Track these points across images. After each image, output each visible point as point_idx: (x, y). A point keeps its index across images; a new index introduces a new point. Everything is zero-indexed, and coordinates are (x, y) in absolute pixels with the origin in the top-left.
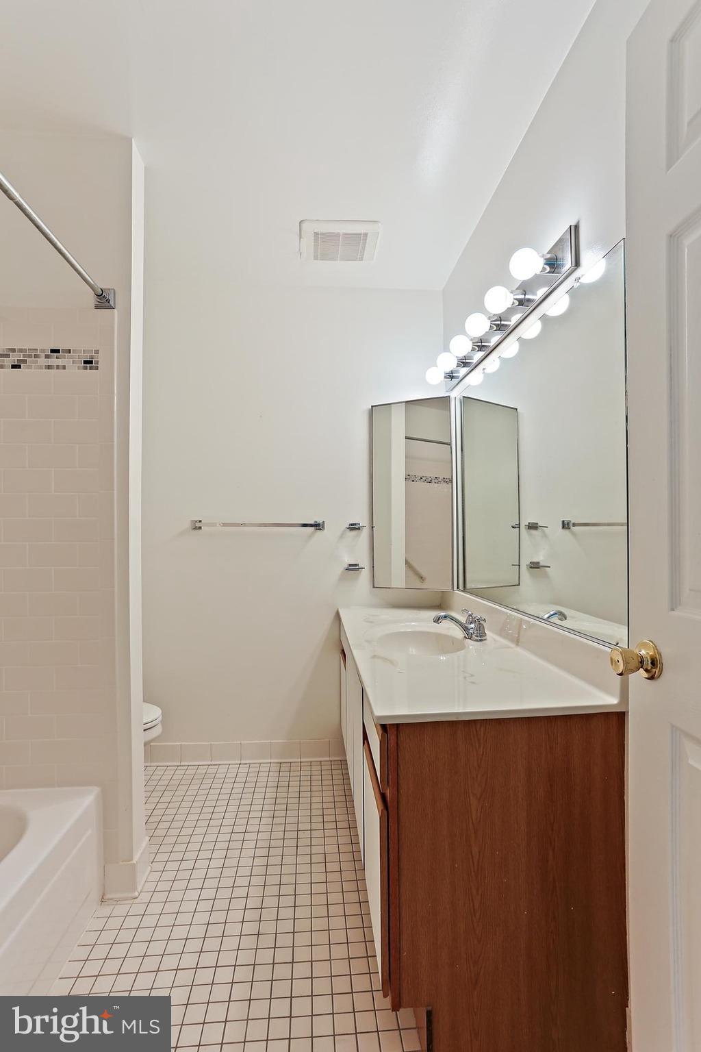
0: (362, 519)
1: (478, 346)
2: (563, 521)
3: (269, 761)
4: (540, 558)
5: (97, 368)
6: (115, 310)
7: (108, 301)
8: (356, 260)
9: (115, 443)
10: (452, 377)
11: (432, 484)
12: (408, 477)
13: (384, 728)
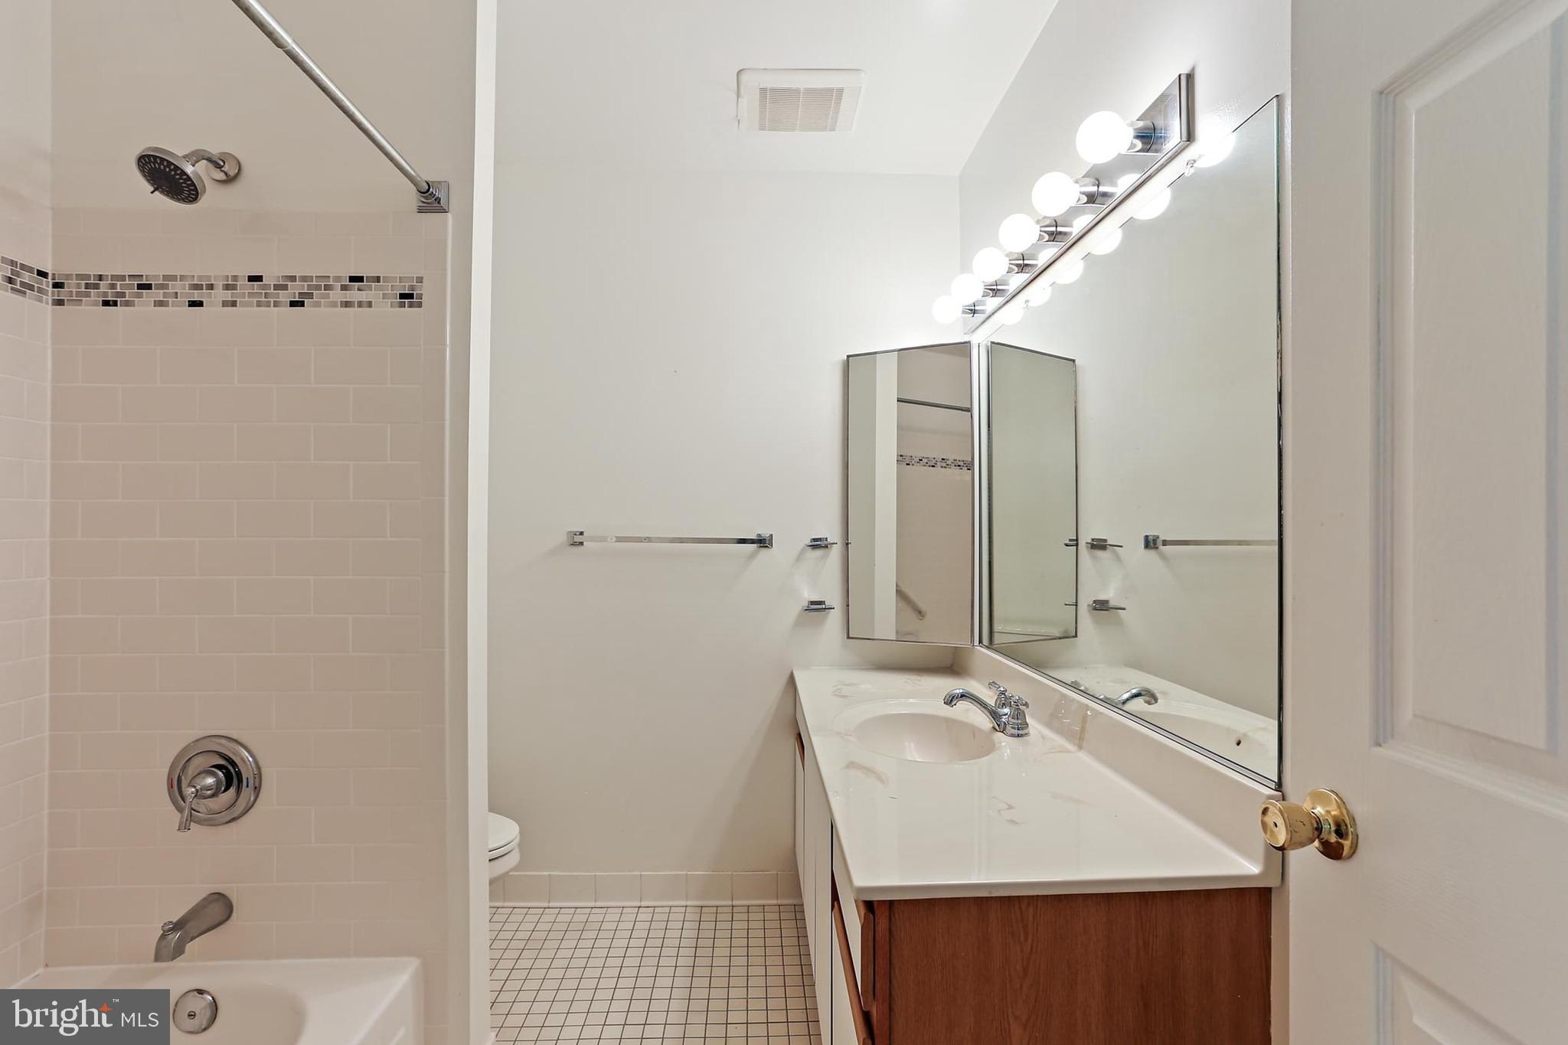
0: (831, 531)
1: (1018, 265)
2: (1147, 537)
3: (684, 903)
4: (1109, 594)
5: (420, 305)
6: (449, 215)
7: (438, 200)
8: (824, 129)
9: (447, 423)
10: (974, 312)
11: (938, 469)
12: (901, 458)
13: (870, 907)
